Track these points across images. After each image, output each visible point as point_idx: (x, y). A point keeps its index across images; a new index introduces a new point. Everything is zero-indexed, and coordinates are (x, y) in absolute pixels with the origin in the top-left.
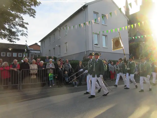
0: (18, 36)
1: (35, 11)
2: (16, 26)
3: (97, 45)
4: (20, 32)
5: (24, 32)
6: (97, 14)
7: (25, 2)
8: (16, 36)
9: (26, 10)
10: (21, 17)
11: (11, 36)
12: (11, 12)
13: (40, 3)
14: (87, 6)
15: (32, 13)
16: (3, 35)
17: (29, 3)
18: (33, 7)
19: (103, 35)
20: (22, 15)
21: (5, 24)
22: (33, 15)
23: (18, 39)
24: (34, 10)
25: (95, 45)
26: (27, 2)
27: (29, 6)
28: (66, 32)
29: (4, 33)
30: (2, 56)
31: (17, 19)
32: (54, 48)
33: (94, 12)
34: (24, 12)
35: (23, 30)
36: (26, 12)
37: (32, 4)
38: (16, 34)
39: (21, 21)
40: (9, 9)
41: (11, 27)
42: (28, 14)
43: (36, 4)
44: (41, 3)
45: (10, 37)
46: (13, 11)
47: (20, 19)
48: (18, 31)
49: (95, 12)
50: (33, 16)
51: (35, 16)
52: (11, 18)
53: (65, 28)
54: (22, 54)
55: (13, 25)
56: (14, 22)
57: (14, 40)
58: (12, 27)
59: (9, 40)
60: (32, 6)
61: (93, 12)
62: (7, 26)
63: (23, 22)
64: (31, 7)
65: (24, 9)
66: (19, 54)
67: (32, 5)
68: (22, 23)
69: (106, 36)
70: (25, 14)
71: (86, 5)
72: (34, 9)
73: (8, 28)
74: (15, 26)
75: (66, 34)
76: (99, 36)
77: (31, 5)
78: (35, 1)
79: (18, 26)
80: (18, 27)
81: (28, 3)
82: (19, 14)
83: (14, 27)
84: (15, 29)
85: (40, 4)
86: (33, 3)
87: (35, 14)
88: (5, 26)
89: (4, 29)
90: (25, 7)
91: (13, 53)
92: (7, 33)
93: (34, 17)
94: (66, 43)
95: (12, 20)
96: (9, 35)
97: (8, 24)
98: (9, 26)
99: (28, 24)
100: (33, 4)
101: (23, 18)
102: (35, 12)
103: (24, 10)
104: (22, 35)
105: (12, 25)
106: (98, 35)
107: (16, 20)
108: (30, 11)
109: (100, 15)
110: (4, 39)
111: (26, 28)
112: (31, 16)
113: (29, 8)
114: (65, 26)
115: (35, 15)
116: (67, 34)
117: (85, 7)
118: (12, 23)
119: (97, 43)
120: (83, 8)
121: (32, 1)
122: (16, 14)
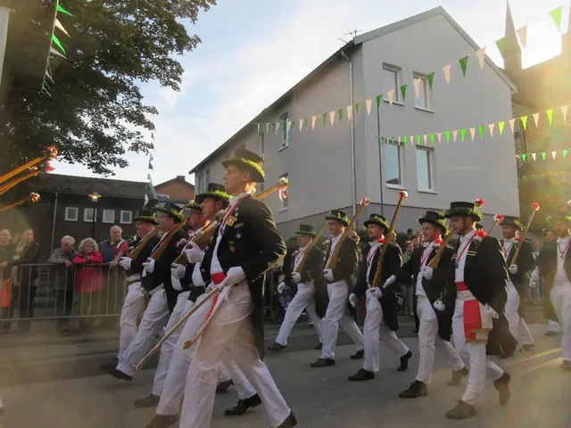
0: (122, 152)
1: (180, 67)
2: (117, 120)
3: (395, 182)
4: (128, 140)
5: (141, 140)
6: (396, 73)
7: (148, 38)
8: (115, 153)
9: (150, 65)
10: (135, 89)
11: (100, 154)
12: (103, 72)
13: (197, 40)
14: (361, 44)
15: (171, 74)
16: (75, 149)
17: (162, 41)
18: (173, 55)
19: (418, 147)
20: (137, 82)
21: (81, 111)
22: (171, 80)
23: (123, 164)
24: (176, 63)
25: (389, 182)
26: (155, 39)
27: (160, 51)
28: (285, 139)
29: (77, 142)
30: (66, 219)
31: (120, 97)
33: (384, 64)
34: (144, 73)
35: (138, 133)
36: (149, 70)
37: (171, 44)
38: (117, 145)
39: (134, 102)
40: (97, 62)
41: (102, 122)
42: (158, 77)
43: (183, 41)
44: (200, 40)
45: (96, 154)
46: (108, 70)
47: (129, 94)
48: (124, 135)
49: (387, 66)
50: (171, 84)
51: (178, 83)
52: (101, 92)
53: (278, 124)
54: (131, 213)
55: (108, 115)
56: (111, 104)
57: (109, 167)
58: (105, 121)
59: (91, 165)
60: (169, 52)
61: (382, 66)
62: (87, 119)
63: (138, 104)
64: (167, 54)
65: (146, 62)
66: (122, 212)
67: (171, 47)
68: (135, 110)
69: (429, 150)
70: (148, 77)
71: (356, 43)
72: (179, 61)
73: (90, 126)
74: (114, 118)
75: (284, 145)
76: (404, 149)
77: (166, 47)
78: (180, 35)
79: (124, 119)
80: (122, 122)
81: (157, 43)
82: (127, 77)
83: (109, 124)
84: (115, 128)
85: (199, 44)
86: (174, 40)
87: (180, 76)
88: (82, 118)
89: (78, 128)
90: (148, 55)
91: (104, 211)
92: (87, 142)
93: (175, 88)
95: (103, 100)
96: (92, 149)
97: (93, 114)
98: (96, 118)
99: (158, 113)
100: (174, 43)
101: (142, 94)
102: (180, 71)
103: (143, 66)
104: (135, 147)
105: (104, 117)
106: (401, 148)
107: (116, 99)
108: (164, 69)
109: (407, 73)
110: (76, 163)
111: (150, 126)
112: (167, 84)
113: (161, 58)
114: (281, 117)
115: (179, 80)
116: (287, 145)
117: (351, 49)
118: (105, 110)
119: (397, 177)
120: (345, 52)
121: (169, 34)
122: (116, 78)
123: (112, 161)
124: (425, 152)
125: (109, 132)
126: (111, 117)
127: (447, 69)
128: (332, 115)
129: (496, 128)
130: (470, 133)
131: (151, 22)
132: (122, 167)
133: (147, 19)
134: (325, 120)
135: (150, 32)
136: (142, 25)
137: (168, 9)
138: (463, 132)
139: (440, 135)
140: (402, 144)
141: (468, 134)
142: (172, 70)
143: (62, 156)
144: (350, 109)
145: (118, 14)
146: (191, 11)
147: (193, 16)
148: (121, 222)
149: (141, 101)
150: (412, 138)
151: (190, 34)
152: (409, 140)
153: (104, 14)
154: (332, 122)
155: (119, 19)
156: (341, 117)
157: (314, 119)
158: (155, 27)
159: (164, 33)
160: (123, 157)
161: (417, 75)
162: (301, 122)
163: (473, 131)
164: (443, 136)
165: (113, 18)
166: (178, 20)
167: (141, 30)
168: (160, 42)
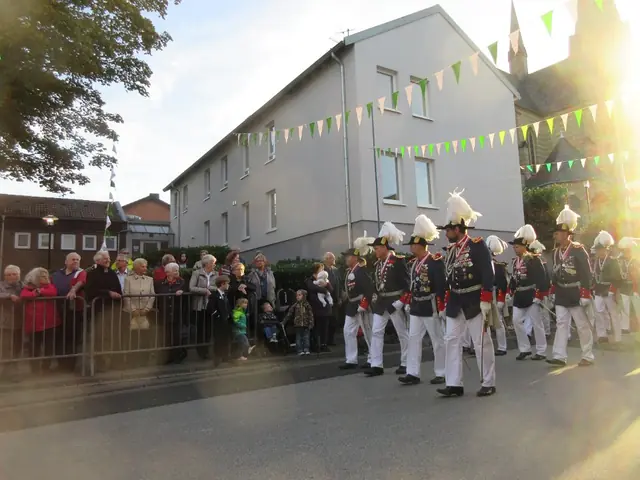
0: (80, 166)
1: (147, 68)
2: (75, 130)
3: (393, 197)
4: (88, 153)
5: (104, 153)
6: (392, 78)
7: (108, 34)
8: (73, 168)
9: (113, 66)
10: (95, 94)
11: (54, 169)
12: (55, 73)
13: (167, 38)
14: (353, 45)
15: (137, 77)
16: (22, 164)
17: (126, 38)
18: (139, 55)
19: (418, 159)
20: (97, 85)
21: (31, 121)
22: (138, 83)
23: (83, 180)
24: (142, 64)
25: (386, 198)
26: (117, 35)
27: (123, 50)
28: (272, 151)
29: (25, 155)
30: (17, 246)
31: (77, 103)
32: (223, 215)
33: (378, 67)
34: (105, 75)
35: (100, 145)
36: (111, 72)
37: (136, 43)
38: (75, 159)
39: (94, 109)
40: (48, 62)
41: (56, 133)
42: (122, 80)
43: (151, 40)
44: (170, 38)
45: (49, 170)
46: (61, 71)
47: (88, 100)
48: (83, 147)
49: (381, 70)
50: (138, 87)
51: (146, 87)
52: (54, 97)
53: (261, 135)
54: (95, 237)
55: (63, 124)
56: (66, 111)
57: (66, 184)
58: (60, 131)
59: (44, 183)
60: (134, 51)
61: (376, 69)
62: (37, 129)
63: (100, 112)
64: (131, 53)
65: (107, 62)
66: (84, 237)
67: (136, 45)
68: (96, 118)
69: (429, 162)
70: (110, 80)
71: (346, 44)
72: (146, 62)
73: (41, 136)
74: (71, 128)
75: (271, 158)
76: (401, 161)
77: (131, 45)
78: (147, 31)
79: (83, 128)
80: (81, 132)
81: (120, 41)
82: (86, 80)
83: (65, 134)
84: (71, 139)
85: (169, 43)
86: (140, 37)
87: (148, 79)
88: (31, 127)
89: (27, 139)
90: (109, 54)
91: (63, 236)
92: (38, 156)
93: (143, 92)
94: (272, 193)
95: (55, 106)
96: (45, 164)
97: (44, 122)
98: (47, 127)
99: (122, 122)
100: (140, 41)
101: (103, 99)
102: (148, 72)
103: (104, 66)
104: (97, 162)
105: (58, 127)
106: (398, 160)
107: (71, 106)
108: (129, 70)
109: (403, 77)
110: (26, 180)
111: (114, 136)
112: (132, 88)
113: (124, 57)
114: (267, 126)
115: (147, 83)
116: (274, 157)
117: (342, 50)
118: (59, 118)
119: (395, 192)
120: (335, 54)
121: (134, 30)
122: (72, 81)
123: (69, 177)
124: (425, 164)
125: (65, 144)
126: (66, 125)
127: (439, 76)
128: (320, 124)
129: (497, 138)
131: (112, 16)
132: (81, 184)
133: (107, 13)
134: (312, 130)
135: (111, 27)
136: (101, 19)
137: (132, 1)
138: (464, 142)
139: (439, 146)
140: (400, 155)
141: (469, 143)
142: (138, 73)
143: (8, 173)
144: (338, 117)
145: (72, 5)
146: (158, 3)
147: (162, 8)
148: (84, 248)
149: (102, 108)
150: (409, 148)
151: (159, 31)
152: (406, 151)
154: (320, 132)
155: (73, 12)
156: (329, 127)
157: (301, 128)
158: (117, 21)
159: (126, 27)
160: (83, 172)
161: (413, 79)
162: (287, 132)
163: (473, 140)
164: (443, 147)
165: (65, 11)
166: (144, 14)
167: (101, 25)
168: (123, 39)
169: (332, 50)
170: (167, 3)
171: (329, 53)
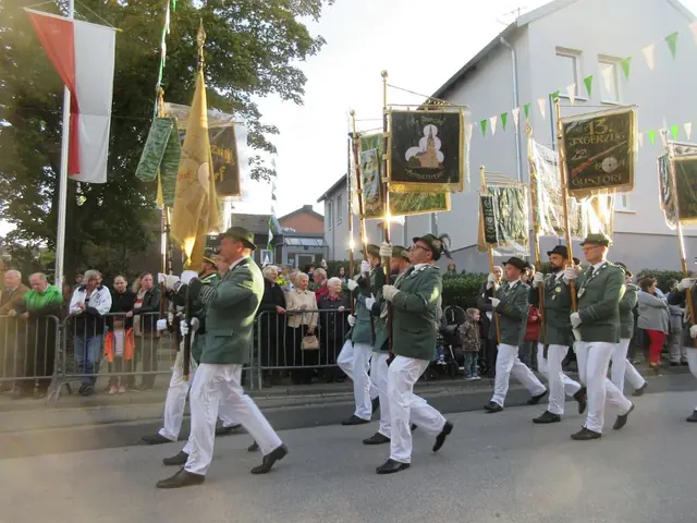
1: (302, 75)
5: (262, 165)
7: (265, 44)
9: (269, 76)
10: (253, 107)
12: (217, 89)
13: (321, 41)
14: (526, 25)
15: (293, 85)
17: (281, 47)
18: (294, 62)
20: (254, 98)
22: (293, 92)
24: (297, 72)
26: (273, 45)
27: (279, 59)
33: (557, 48)
34: (262, 86)
35: (258, 158)
36: (267, 82)
37: (291, 50)
39: (252, 122)
42: (278, 90)
43: (305, 45)
44: (324, 41)
46: (222, 88)
47: (247, 113)
49: (561, 51)
50: (293, 96)
51: (298, 93)
60: (290, 58)
61: (555, 52)
63: (257, 123)
64: (286, 61)
65: (263, 73)
67: (291, 52)
68: (254, 130)
70: (266, 91)
71: (519, 25)
72: (301, 69)
77: (286, 53)
78: (302, 37)
81: (275, 50)
82: (244, 93)
85: (323, 47)
86: (295, 44)
87: (302, 87)
90: (266, 65)
93: (298, 101)
99: (279, 133)
100: (295, 48)
101: (260, 111)
102: (302, 80)
103: (260, 78)
104: (255, 175)
108: (284, 79)
109: (590, 58)
111: (270, 148)
112: (288, 97)
113: (280, 66)
115: (302, 91)
117: (514, 34)
120: (505, 38)
121: (289, 38)
122: (231, 95)
127: (648, 52)
128: (493, 121)
130: (684, 130)
131: (268, 25)
133: (263, 22)
134: (484, 129)
135: (267, 37)
136: (257, 29)
137: (287, 7)
141: (682, 130)
142: (293, 81)
144: (515, 112)
145: (231, 20)
146: (312, 6)
147: (316, 11)
149: (260, 120)
151: (313, 35)
153: (216, 22)
154: (493, 130)
156: (504, 123)
157: (470, 127)
158: (273, 31)
159: (281, 35)
161: (603, 58)
163: (688, 127)
165: (225, 26)
166: (299, 19)
167: (257, 36)
168: (279, 48)
169: (501, 34)
170: (320, 5)
171: (498, 38)
